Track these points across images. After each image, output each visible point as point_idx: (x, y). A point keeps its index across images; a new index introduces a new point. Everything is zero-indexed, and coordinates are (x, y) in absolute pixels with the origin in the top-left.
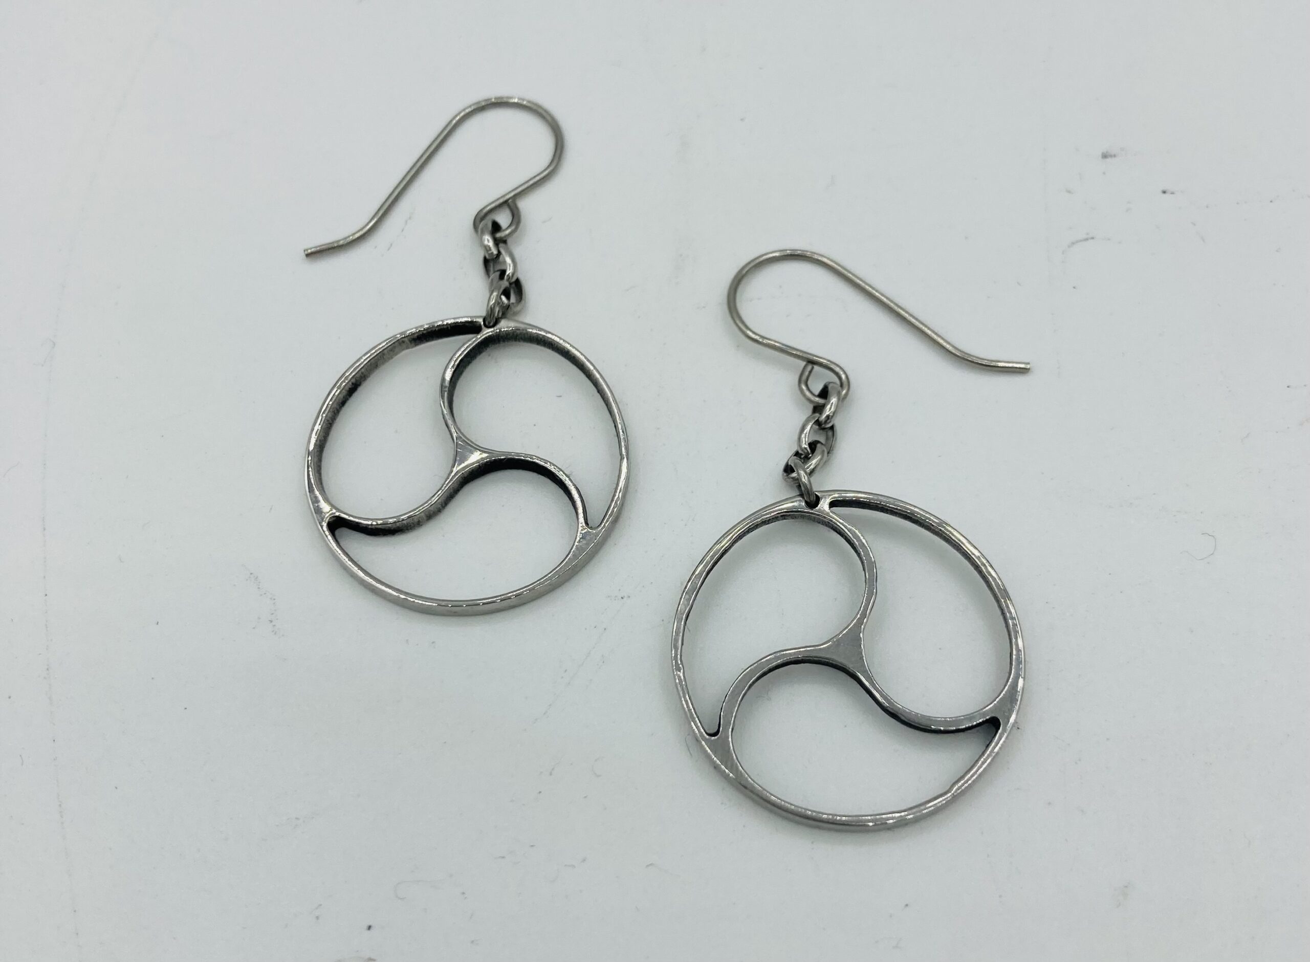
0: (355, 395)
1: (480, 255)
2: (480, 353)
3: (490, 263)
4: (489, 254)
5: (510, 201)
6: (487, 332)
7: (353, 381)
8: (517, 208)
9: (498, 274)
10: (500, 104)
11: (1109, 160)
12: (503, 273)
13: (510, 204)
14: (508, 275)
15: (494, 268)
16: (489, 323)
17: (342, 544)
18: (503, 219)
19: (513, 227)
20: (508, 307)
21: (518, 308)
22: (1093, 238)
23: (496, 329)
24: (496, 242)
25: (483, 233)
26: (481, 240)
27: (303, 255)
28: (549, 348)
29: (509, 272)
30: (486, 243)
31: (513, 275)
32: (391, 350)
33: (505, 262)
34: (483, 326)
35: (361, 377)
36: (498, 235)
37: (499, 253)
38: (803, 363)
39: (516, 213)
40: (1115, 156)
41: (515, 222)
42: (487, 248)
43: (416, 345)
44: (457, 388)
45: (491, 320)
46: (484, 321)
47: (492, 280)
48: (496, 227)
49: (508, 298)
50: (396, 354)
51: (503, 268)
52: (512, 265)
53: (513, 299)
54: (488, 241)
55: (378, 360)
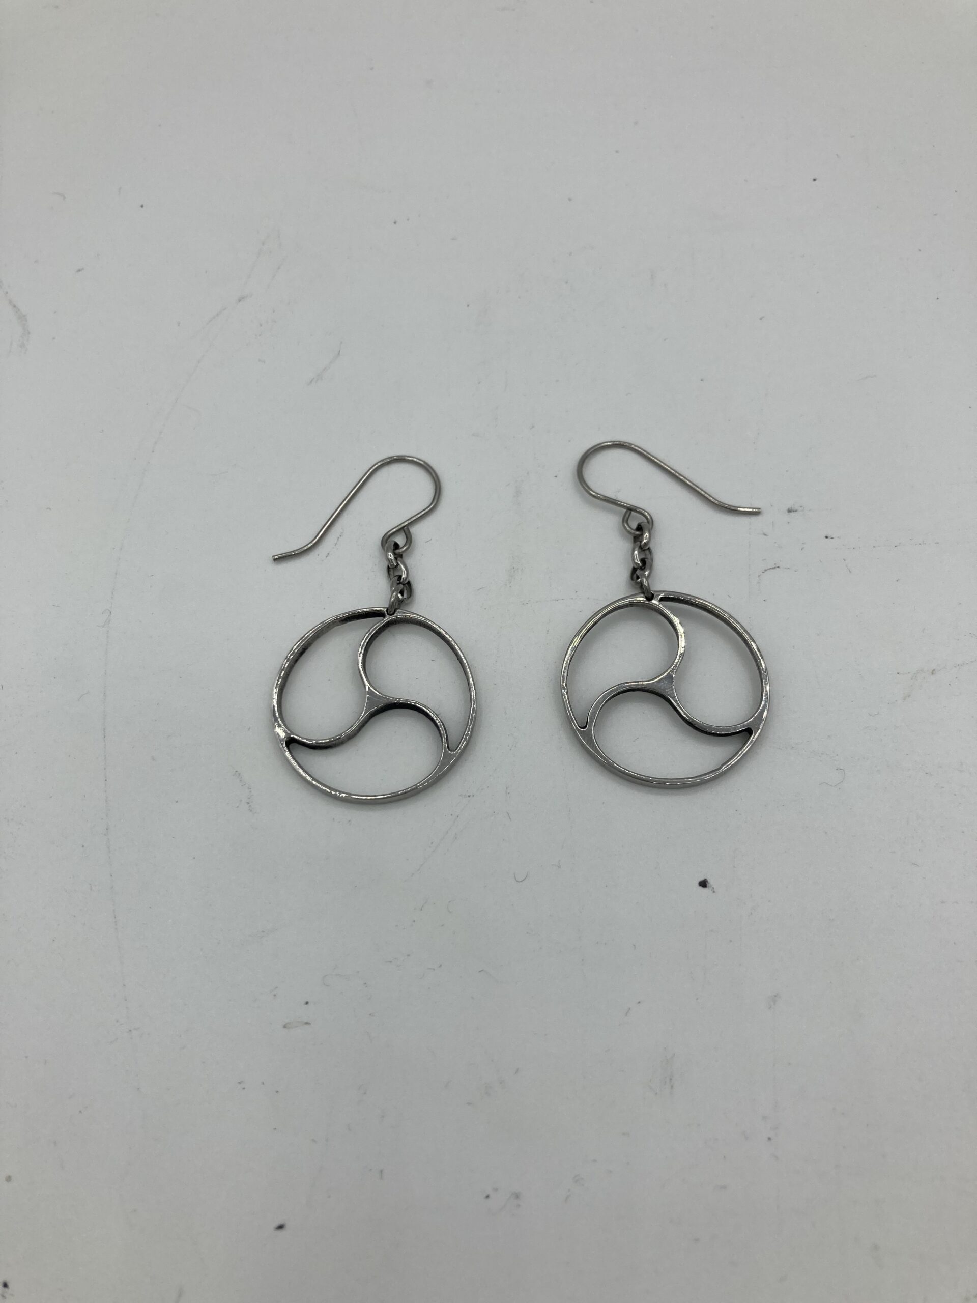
0: (305, 654)
1: (385, 564)
2: (384, 630)
3: (392, 570)
4: (391, 565)
5: (405, 528)
6: (388, 618)
7: (303, 647)
8: (409, 532)
9: (397, 578)
10: (400, 460)
11: (792, 514)
12: (400, 577)
13: (405, 530)
14: (403, 578)
15: (394, 573)
16: (390, 612)
17: (293, 754)
18: (400, 540)
19: (407, 546)
20: (402, 601)
21: (409, 601)
22: (778, 567)
23: (394, 617)
24: (396, 556)
25: (387, 551)
26: (387, 555)
27: (271, 559)
28: (427, 628)
29: (404, 576)
30: (390, 557)
31: (406, 579)
32: (328, 627)
33: (401, 569)
34: (386, 614)
35: (308, 645)
36: (397, 551)
37: (398, 565)
38: (625, 510)
39: (409, 536)
40: (796, 511)
41: (409, 542)
42: (390, 560)
43: (344, 624)
44: (369, 652)
45: (392, 610)
46: (387, 611)
47: (393, 581)
48: (396, 546)
49: (402, 595)
50: (330, 629)
51: (400, 574)
52: (405, 572)
53: (405, 595)
54: (391, 556)
55: (319, 633)
